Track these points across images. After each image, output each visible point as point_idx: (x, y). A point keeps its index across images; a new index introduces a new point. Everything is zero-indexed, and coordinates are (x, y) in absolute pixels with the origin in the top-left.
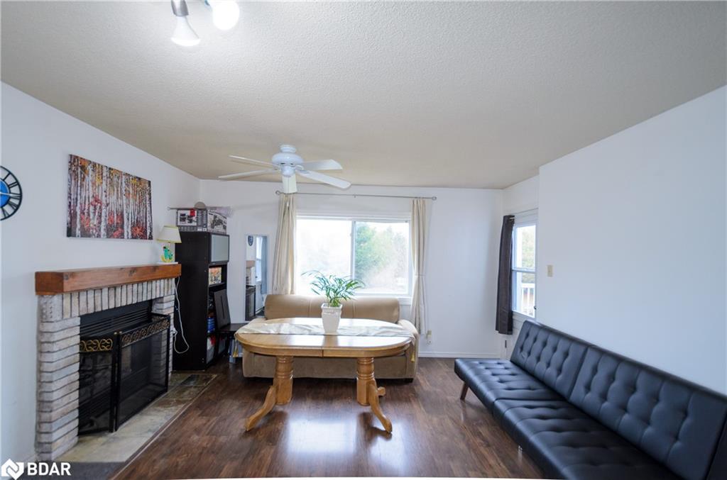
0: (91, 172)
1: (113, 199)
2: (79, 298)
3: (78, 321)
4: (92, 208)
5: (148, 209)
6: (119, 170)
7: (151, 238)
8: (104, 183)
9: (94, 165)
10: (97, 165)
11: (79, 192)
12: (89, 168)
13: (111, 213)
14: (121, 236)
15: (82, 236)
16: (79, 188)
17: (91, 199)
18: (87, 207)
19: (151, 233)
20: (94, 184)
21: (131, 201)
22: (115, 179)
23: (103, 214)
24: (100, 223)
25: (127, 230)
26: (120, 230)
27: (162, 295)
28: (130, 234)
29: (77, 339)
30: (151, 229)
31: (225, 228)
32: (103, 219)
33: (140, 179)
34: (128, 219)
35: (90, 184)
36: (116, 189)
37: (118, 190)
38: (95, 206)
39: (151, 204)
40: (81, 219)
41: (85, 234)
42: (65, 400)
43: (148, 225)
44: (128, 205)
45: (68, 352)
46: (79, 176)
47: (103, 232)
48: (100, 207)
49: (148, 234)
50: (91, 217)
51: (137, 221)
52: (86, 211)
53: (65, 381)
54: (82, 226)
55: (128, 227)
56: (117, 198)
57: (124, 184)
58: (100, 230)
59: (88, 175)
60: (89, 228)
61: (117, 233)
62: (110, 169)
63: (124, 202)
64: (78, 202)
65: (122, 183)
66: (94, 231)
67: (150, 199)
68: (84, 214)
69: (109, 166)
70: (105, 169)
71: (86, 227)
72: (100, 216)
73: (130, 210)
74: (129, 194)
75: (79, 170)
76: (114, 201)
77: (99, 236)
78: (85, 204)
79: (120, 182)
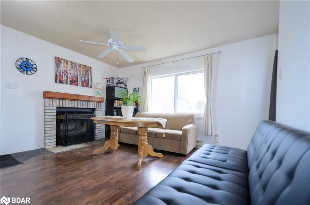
0: (63, 62)
1: (73, 72)
2: (56, 101)
3: (56, 108)
4: (64, 74)
5: (90, 77)
6: (76, 62)
7: (91, 87)
8: (69, 66)
9: (64, 60)
10: (66, 60)
11: (58, 68)
12: (62, 61)
13: (72, 76)
14: (77, 85)
15: (60, 83)
16: (58, 67)
17: (63, 71)
18: (61, 74)
19: (91, 85)
20: (64, 66)
21: (81, 73)
22: (74, 65)
23: (69, 76)
24: (67, 79)
25: (80, 83)
26: (76, 82)
27: (95, 108)
28: (81, 84)
29: (55, 114)
30: (91, 84)
31: (126, 86)
32: (69, 78)
33: (86, 66)
34: (80, 79)
35: (63, 66)
36: (74, 69)
37: (75, 69)
38: (65, 74)
39: (91, 75)
40: (59, 77)
41: (61, 82)
42: (51, 132)
43: (90, 82)
44: (80, 74)
45: (52, 117)
46: (58, 63)
47: (69, 82)
48: (67, 74)
49: (90, 85)
50: (64, 77)
51: (84, 80)
52: (61, 75)
53: (51, 126)
54: (60, 80)
55: (80, 82)
56: (75, 72)
57: (78, 67)
58: (67, 81)
59: (62, 63)
60: (62, 81)
61: (75, 83)
62: (71, 62)
63: (78, 73)
64: (58, 72)
65: (77, 67)
66: (65, 82)
67: (91, 73)
68: (60, 76)
69: (71, 61)
70: (69, 62)
71: (61, 80)
72: (67, 77)
73: (81, 76)
74: (81, 71)
75: (58, 61)
76: (73, 73)
77: (67, 83)
78: (61, 72)
79: (76, 66)
